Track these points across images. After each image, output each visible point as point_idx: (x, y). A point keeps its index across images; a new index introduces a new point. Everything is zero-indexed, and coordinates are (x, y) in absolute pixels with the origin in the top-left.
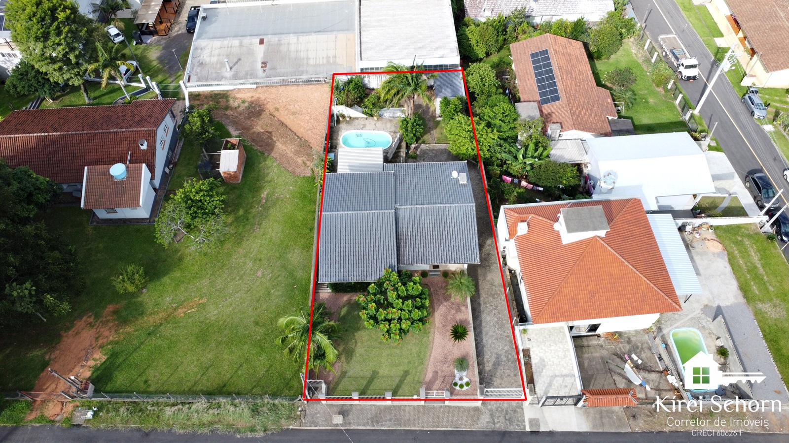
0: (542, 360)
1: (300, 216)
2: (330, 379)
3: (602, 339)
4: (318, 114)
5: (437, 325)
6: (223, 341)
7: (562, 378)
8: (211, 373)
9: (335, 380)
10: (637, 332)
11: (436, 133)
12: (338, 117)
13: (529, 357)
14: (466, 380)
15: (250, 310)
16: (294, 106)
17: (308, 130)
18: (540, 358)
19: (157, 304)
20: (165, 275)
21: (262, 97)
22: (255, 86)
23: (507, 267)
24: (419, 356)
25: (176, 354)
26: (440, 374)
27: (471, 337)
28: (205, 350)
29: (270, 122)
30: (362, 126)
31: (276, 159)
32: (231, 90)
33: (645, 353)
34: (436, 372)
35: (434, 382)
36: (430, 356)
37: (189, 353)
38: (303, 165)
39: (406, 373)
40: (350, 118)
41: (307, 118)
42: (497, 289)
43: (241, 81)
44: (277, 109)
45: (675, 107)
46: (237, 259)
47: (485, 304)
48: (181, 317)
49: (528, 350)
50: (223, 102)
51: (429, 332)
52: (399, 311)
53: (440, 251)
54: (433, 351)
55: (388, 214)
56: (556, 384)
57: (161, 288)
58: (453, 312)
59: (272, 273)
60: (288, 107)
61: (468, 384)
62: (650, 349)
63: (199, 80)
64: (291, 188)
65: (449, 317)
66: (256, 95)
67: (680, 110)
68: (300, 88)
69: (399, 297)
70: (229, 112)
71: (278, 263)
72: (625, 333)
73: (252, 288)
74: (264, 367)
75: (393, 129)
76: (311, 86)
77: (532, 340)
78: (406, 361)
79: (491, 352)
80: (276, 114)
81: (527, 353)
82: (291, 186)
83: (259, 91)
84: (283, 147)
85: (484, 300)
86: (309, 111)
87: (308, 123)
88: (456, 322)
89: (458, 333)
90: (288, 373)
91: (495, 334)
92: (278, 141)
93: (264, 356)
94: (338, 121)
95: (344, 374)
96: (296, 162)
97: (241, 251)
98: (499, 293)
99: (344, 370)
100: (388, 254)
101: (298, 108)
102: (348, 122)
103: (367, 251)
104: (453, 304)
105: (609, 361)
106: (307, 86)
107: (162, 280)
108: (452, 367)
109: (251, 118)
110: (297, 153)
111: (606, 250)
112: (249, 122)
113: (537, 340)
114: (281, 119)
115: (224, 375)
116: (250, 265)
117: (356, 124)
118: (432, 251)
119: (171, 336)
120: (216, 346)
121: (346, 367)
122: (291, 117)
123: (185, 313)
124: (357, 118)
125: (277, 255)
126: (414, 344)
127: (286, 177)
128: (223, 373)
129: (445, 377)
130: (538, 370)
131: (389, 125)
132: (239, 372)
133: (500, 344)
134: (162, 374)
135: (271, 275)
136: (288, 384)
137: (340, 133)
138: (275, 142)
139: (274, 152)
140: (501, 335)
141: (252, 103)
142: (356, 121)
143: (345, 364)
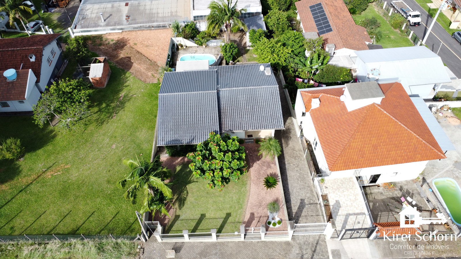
0: (338, 202)
1: (148, 108)
2: (166, 222)
3: (381, 188)
4: (164, 46)
5: (252, 178)
6: (80, 195)
7: (355, 216)
8: (68, 220)
9: (170, 223)
10: (408, 182)
11: (247, 56)
12: (178, 47)
13: (327, 201)
14: (277, 219)
15: (104, 172)
16: (147, 42)
17: (156, 56)
18: (336, 201)
19: (31, 169)
20: (40, 148)
21: (126, 37)
22: (121, 31)
23: (304, 137)
24: (239, 202)
25: (41, 206)
26: (256, 215)
27: (279, 187)
28: (65, 203)
29: (130, 51)
30: (194, 52)
31: (133, 74)
32: (104, 34)
33: (416, 197)
34: (252, 214)
35: (252, 222)
36: (248, 201)
37: (51, 205)
38: (152, 77)
39: (228, 215)
40: (186, 47)
41: (156, 48)
42: (297, 153)
43: (111, 27)
44: (135, 44)
45: (409, 40)
46: (97, 137)
47: (289, 163)
48: (48, 178)
49: (326, 196)
50: (98, 41)
51: (246, 184)
52: (221, 162)
53: (253, 120)
54: (250, 198)
55: (212, 94)
56: (351, 222)
57: (36, 157)
58: (265, 168)
59: (123, 145)
60: (143, 42)
61: (280, 222)
62: (419, 194)
63: (82, 28)
64: (142, 90)
65: (262, 172)
66: (121, 37)
67: (412, 42)
68: (152, 31)
69: (220, 151)
70: (102, 47)
71: (129, 139)
72: (399, 183)
73: (107, 156)
74: (112, 215)
75: (216, 53)
76: (159, 30)
77: (329, 188)
78: (228, 206)
79: (296, 199)
80: (135, 47)
81: (325, 198)
82: (143, 89)
83: (123, 34)
84: (138, 66)
85: (288, 161)
86: (158, 44)
87: (157, 51)
88: (268, 175)
89: (270, 183)
90: (131, 218)
91: (298, 185)
92: (135, 62)
93: (113, 206)
94: (178, 49)
95: (177, 217)
96: (147, 75)
97: (102, 132)
98: (299, 155)
99: (177, 214)
100: (212, 123)
101: (150, 43)
102: (184, 49)
103: (196, 121)
104: (264, 162)
105: (389, 204)
106: (157, 30)
107: (37, 151)
108: (266, 210)
109: (117, 49)
110: (148, 69)
111: (382, 113)
112: (115, 53)
113: (333, 188)
114: (138, 50)
115: (79, 221)
116: (107, 140)
117: (190, 50)
118: (247, 120)
119: (39, 192)
120: (75, 199)
121: (178, 212)
122: (145, 48)
123: (52, 175)
124: (191, 47)
125: (129, 133)
126: (235, 193)
127: (139, 84)
128: (77, 220)
129: (260, 217)
130: (335, 210)
131: (213, 50)
132: (91, 219)
133: (303, 192)
134: (27, 222)
135: (123, 147)
136: (130, 227)
137: (179, 56)
138: (133, 63)
139: (131, 69)
140: (303, 185)
141: (118, 41)
142: (191, 48)
143: (178, 210)
